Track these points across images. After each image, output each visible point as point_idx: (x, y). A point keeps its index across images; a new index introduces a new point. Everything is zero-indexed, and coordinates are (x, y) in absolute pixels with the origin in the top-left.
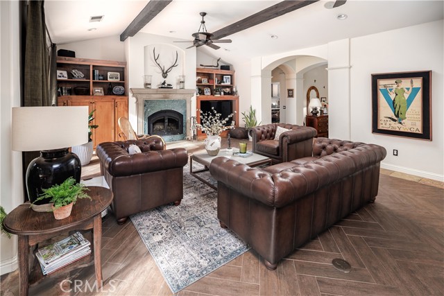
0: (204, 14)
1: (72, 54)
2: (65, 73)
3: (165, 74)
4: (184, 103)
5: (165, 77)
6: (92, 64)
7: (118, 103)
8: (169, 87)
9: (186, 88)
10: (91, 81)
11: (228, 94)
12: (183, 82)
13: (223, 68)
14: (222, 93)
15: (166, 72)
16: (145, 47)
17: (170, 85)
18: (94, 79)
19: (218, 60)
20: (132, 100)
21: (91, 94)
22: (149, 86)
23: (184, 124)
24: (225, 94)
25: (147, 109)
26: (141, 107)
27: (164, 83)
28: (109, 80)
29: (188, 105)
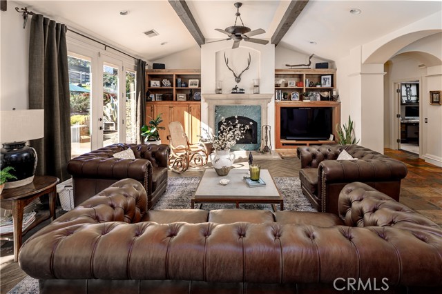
0: (239, 5)
1: (162, 66)
2: (158, 83)
3: (238, 79)
4: (258, 110)
5: (238, 82)
6: (175, 73)
7: (192, 108)
8: (242, 92)
9: (261, 92)
10: (174, 88)
11: (327, 99)
12: (258, 86)
13: (318, 66)
14: (319, 98)
15: (239, 76)
16: (216, 53)
17: (242, 90)
18: (177, 86)
19: (311, 57)
20: (204, 105)
21: (174, 99)
22: (220, 92)
23: (258, 133)
24: (322, 98)
25: (218, 115)
26: (212, 113)
27: (235, 89)
28: (190, 87)
29: (263, 112)
